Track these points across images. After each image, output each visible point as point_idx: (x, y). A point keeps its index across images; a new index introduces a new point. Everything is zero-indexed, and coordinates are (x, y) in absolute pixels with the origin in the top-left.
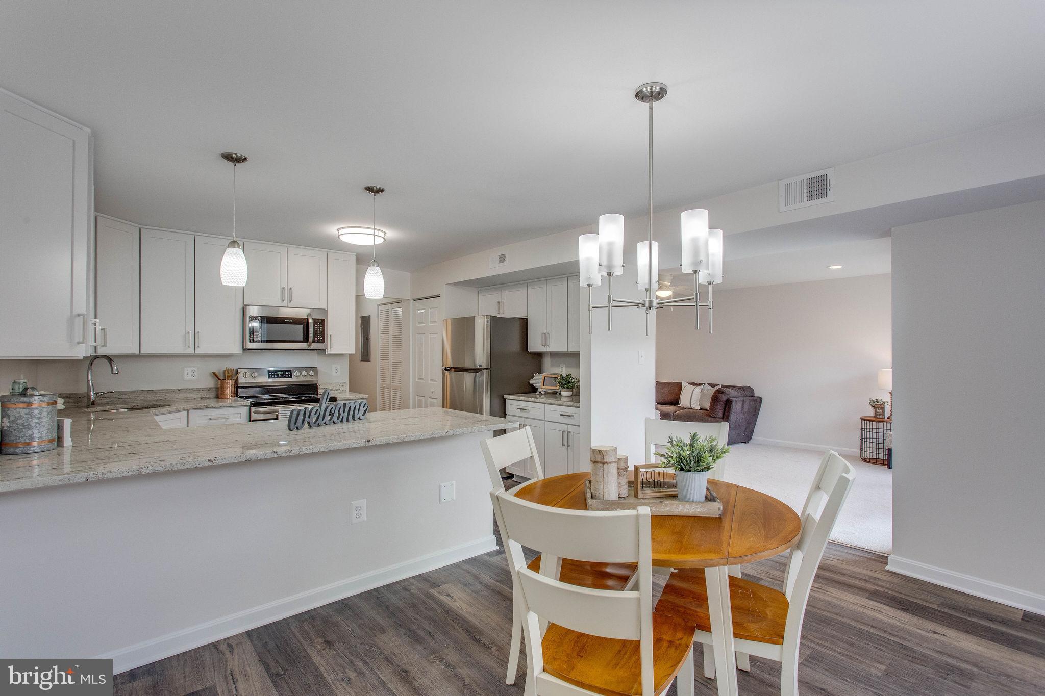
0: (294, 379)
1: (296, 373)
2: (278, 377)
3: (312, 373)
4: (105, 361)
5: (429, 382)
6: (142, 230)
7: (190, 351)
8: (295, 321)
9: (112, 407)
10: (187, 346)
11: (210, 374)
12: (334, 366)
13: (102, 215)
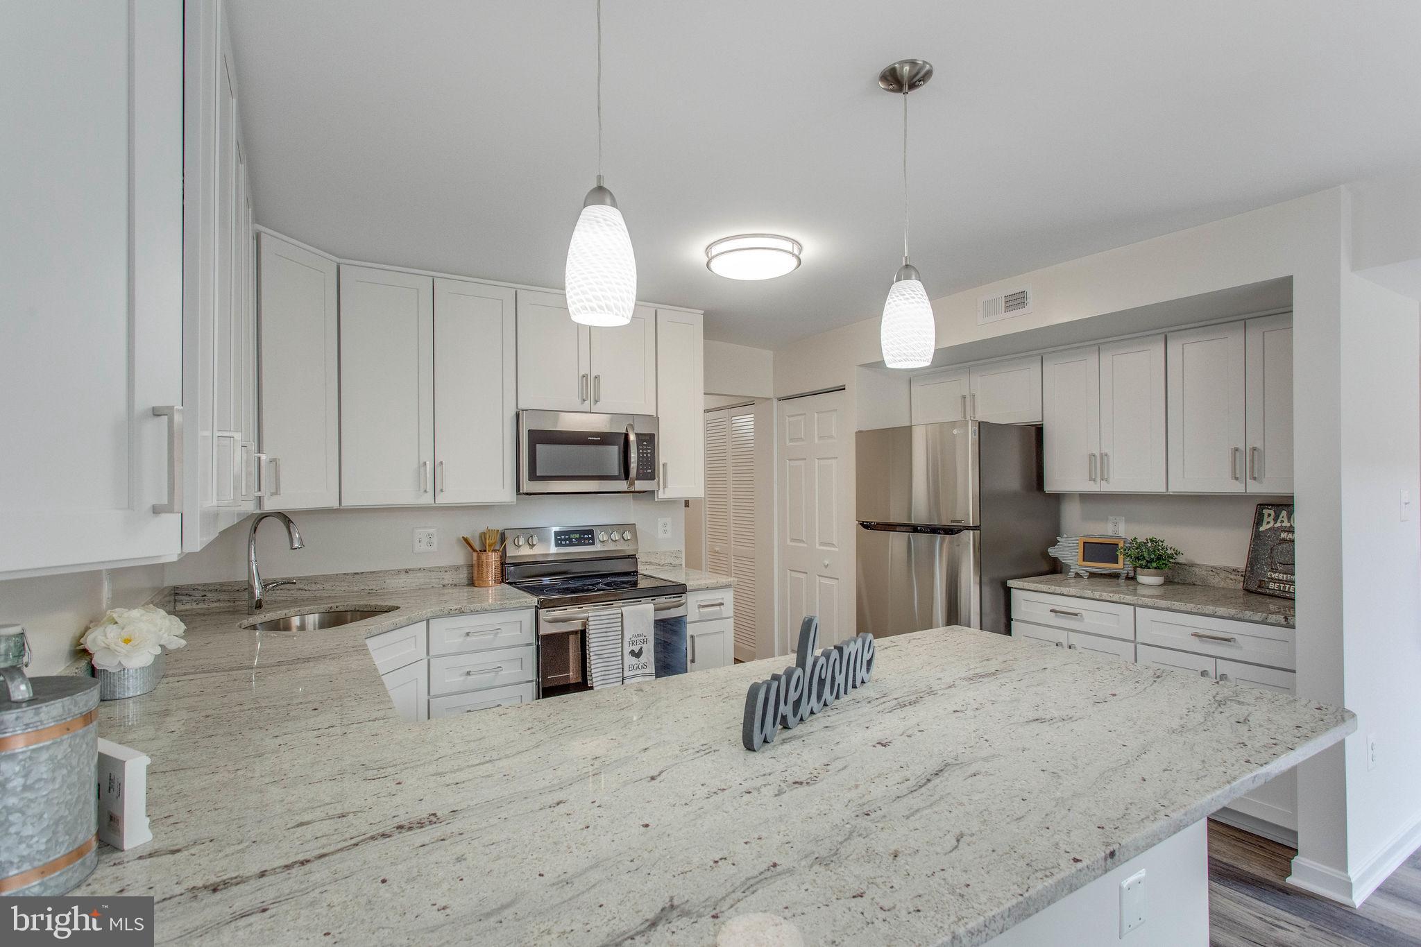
0: (598, 547)
1: (601, 536)
2: (572, 544)
3: (628, 535)
4: (279, 525)
5: (817, 546)
6: (342, 267)
7: (427, 499)
8: (604, 439)
9: (292, 611)
10: (422, 490)
11: (458, 540)
12: (661, 521)
13: (270, 231)
